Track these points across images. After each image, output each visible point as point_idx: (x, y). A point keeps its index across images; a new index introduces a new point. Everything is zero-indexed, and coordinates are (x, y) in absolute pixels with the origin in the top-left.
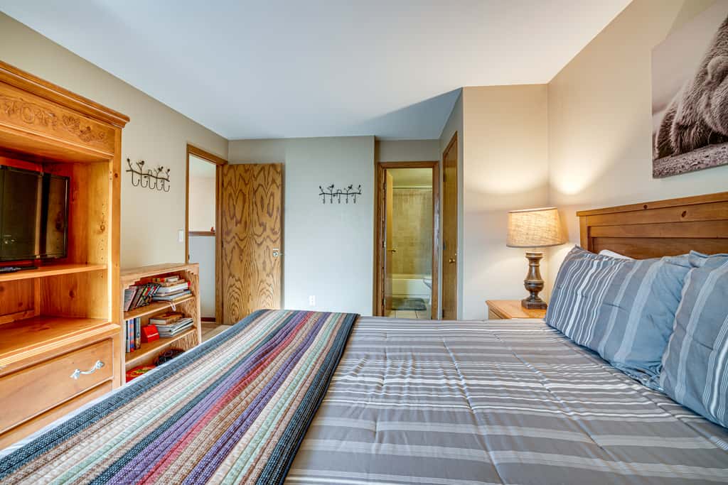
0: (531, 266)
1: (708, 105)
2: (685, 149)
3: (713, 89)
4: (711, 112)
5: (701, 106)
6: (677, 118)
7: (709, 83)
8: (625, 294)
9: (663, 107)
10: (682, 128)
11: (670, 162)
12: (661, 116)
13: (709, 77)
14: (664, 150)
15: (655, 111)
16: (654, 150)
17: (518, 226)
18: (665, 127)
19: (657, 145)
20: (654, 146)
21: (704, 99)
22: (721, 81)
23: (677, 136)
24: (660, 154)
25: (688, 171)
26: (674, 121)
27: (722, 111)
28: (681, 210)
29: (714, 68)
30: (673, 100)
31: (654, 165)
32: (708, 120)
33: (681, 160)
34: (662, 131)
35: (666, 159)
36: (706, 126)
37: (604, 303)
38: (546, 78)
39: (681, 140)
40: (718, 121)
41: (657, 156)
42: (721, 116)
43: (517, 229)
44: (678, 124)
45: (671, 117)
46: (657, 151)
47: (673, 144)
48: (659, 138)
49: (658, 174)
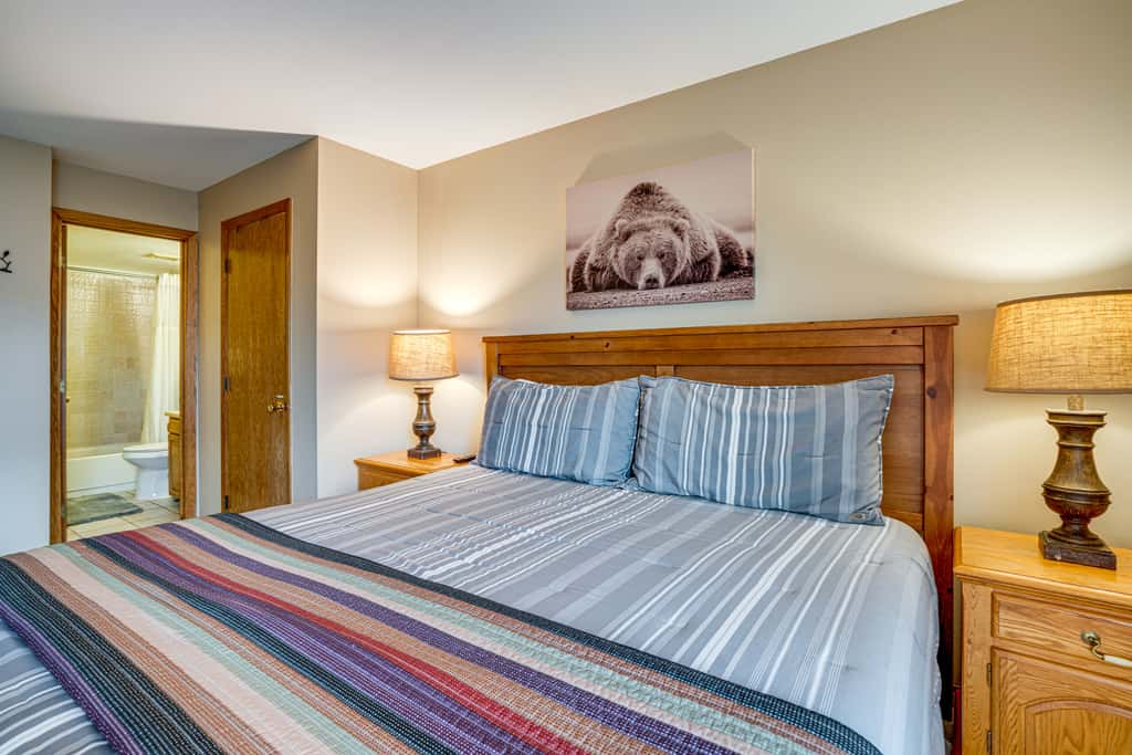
0: (420, 404)
1: (616, 256)
2: (597, 289)
3: (619, 244)
4: (618, 263)
5: (611, 256)
6: (590, 260)
7: (616, 239)
8: (593, 417)
9: (577, 246)
10: (594, 269)
11: (582, 297)
12: (574, 255)
13: (617, 234)
14: (578, 285)
15: (569, 247)
16: (568, 285)
17: (414, 353)
18: (580, 265)
19: (571, 279)
20: (568, 280)
21: (613, 249)
22: (626, 239)
23: (590, 275)
24: (574, 288)
25: (599, 308)
26: (588, 261)
27: (627, 264)
28: (605, 342)
29: (622, 227)
30: (587, 243)
31: (568, 298)
32: (616, 269)
33: (593, 298)
34: (576, 268)
35: (580, 293)
36: (614, 273)
37: (571, 428)
38: (419, 163)
39: (594, 281)
40: (623, 272)
41: (571, 289)
42: (626, 268)
43: (413, 356)
44: (591, 265)
45: (585, 258)
46: (571, 285)
47: (586, 282)
48: (574, 273)
49: (571, 307)
